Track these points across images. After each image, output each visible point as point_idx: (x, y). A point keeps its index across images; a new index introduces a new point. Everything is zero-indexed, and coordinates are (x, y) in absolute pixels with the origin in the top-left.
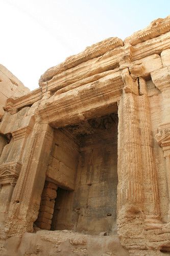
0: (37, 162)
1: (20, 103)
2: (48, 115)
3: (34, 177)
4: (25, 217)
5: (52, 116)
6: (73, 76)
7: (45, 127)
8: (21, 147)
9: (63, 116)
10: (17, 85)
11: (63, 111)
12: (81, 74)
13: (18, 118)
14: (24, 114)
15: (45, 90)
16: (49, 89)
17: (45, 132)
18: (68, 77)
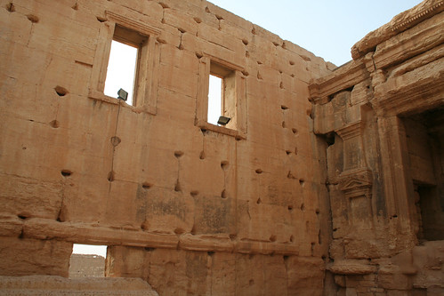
0: (401, 167)
1: (329, 87)
2: (396, 105)
3: (404, 185)
4: (409, 231)
5: (401, 105)
6: (415, 45)
7: (394, 120)
8: (360, 148)
9: (419, 103)
10: (309, 60)
11: (418, 98)
12: (429, 40)
13: (336, 110)
14: (345, 103)
15: (373, 68)
16: (379, 66)
17: (396, 127)
18: (406, 46)
